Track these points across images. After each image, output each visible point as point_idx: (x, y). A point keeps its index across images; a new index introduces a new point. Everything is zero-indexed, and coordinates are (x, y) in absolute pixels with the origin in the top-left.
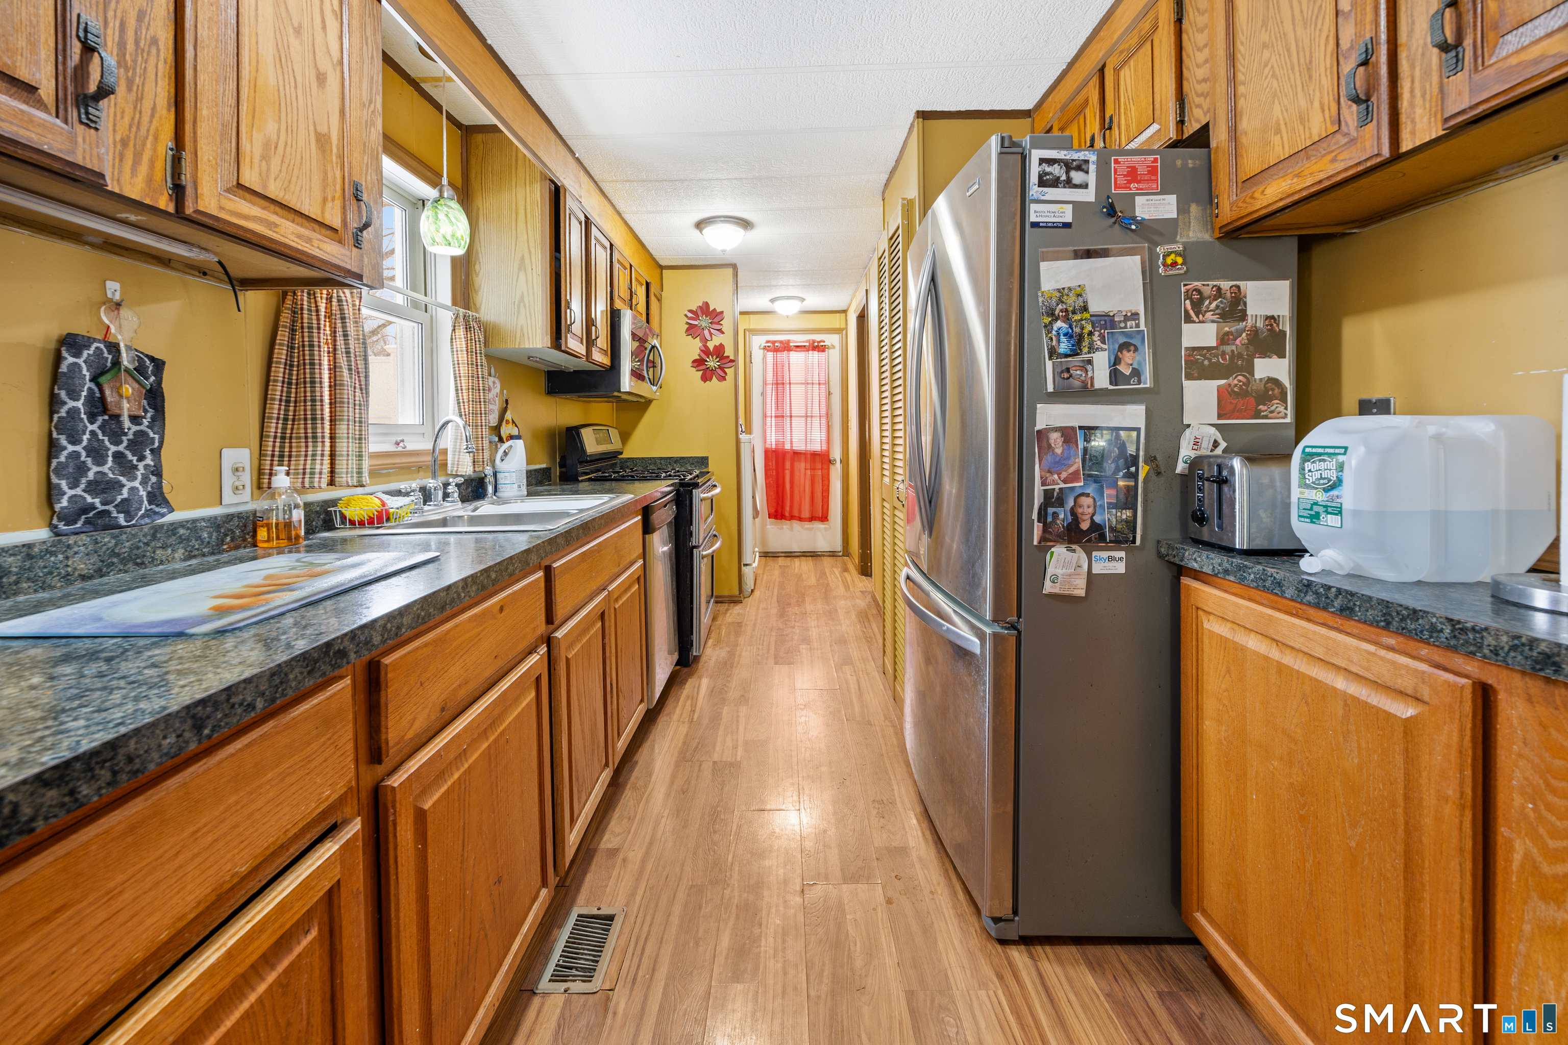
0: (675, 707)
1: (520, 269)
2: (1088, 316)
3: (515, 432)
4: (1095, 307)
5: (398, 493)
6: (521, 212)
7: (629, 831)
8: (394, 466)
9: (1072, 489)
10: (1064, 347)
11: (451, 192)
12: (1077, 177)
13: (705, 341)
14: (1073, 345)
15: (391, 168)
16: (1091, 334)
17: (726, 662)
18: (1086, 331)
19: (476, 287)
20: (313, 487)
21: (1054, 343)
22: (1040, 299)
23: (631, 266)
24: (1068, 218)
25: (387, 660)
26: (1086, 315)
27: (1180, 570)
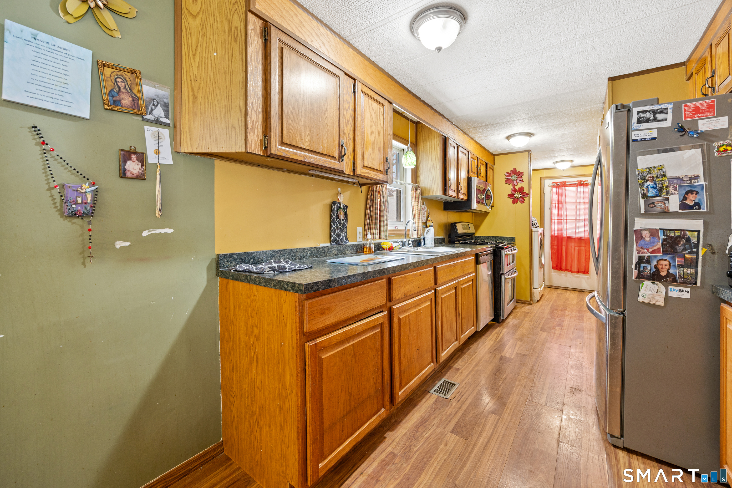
0: (490, 335)
1: (433, 168)
2: (666, 179)
3: (432, 224)
4: (669, 174)
5: (396, 242)
6: (433, 148)
7: (464, 366)
8: (394, 234)
9: (656, 257)
10: (651, 193)
11: (411, 149)
12: (660, 116)
13: (514, 186)
14: (657, 192)
15: (395, 143)
16: (668, 187)
17: (516, 325)
18: (664, 186)
19: (419, 175)
20: (375, 239)
21: (645, 191)
22: (637, 173)
23: (478, 158)
24: (655, 136)
25: (392, 278)
26: (664, 178)
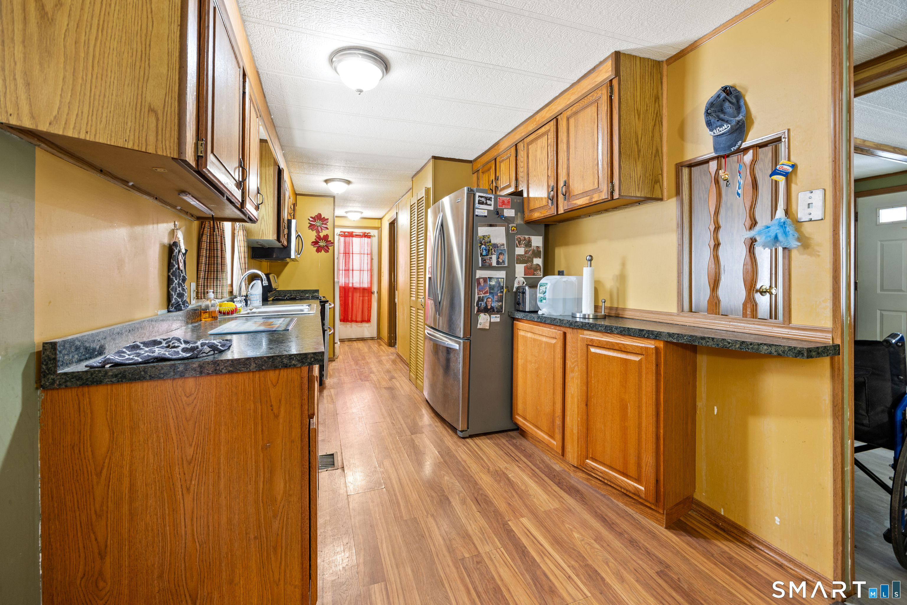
4: (492, 242)
10: (484, 253)
12: (489, 202)
13: (318, 232)
14: (487, 253)
16: (491, 249)
21: (481, 252)
22: (478, 238)
23: (291, 196)
24: (486, 214)
27: (514, 319)
